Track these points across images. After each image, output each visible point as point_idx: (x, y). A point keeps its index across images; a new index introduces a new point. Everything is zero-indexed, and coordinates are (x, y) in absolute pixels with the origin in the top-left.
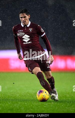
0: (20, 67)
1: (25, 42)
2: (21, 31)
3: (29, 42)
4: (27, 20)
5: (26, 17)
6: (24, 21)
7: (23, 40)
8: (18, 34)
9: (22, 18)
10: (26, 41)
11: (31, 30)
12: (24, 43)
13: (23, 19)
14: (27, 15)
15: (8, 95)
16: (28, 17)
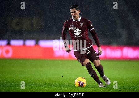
0: (64, 55)
1: (76, 35)
2: (72, 25)
3: (80, 36)
4: (77, 14)
5: (76, 12)
6: (74, 16)
7: (75, 34)
8: (70, 29)
9: (72, 12)
10: (78, 34)
11: (82, 24)
12: (75, 37)
13: (73, 14)
14: (76, 10)
15: (53, 81)
16: (78, 12)
